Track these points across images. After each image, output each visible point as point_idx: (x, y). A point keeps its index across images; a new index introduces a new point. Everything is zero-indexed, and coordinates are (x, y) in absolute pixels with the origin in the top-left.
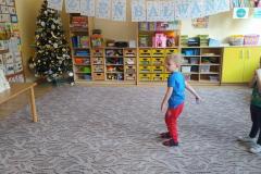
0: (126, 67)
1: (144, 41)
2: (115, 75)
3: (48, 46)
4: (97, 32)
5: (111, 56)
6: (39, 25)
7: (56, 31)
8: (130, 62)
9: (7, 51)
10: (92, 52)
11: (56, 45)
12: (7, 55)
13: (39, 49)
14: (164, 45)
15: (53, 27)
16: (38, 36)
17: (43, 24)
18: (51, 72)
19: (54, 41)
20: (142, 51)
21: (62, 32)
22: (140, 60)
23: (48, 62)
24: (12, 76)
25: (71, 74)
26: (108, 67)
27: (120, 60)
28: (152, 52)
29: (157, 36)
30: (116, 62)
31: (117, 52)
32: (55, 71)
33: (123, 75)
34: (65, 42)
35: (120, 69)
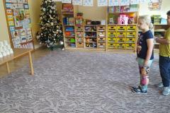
0: (98, 39)
1: (112, 20)
2: (91, 44)
3: (47, 24)
4: (80, 14)
5: (89, 31)
6: (42, 10)
7: (52, 14)
8: (101, 35)
9: (21, 28)
10: (76, 28)
11: (52, 24)
12: (22, 30)
13: (42, 26)
14: (126, 23)
15: (51, 11)
16: (41, 18)
17: (44, 9)
18: (49, 41)
19: (51, 21)
20: (110, 28)
21: (57, 15)
22: (108, 34)
23: (47, 35)
24: (25, 43)
25: (62, 43)
26: (87, 39)
27: (95, 34)
28: (117, 28)
29: (121, 16)
30: (92, 35)
31: (92, 28)
32: (52, 40)
33: (96, 44)
34: (59, 21)
35: (94, 40)
